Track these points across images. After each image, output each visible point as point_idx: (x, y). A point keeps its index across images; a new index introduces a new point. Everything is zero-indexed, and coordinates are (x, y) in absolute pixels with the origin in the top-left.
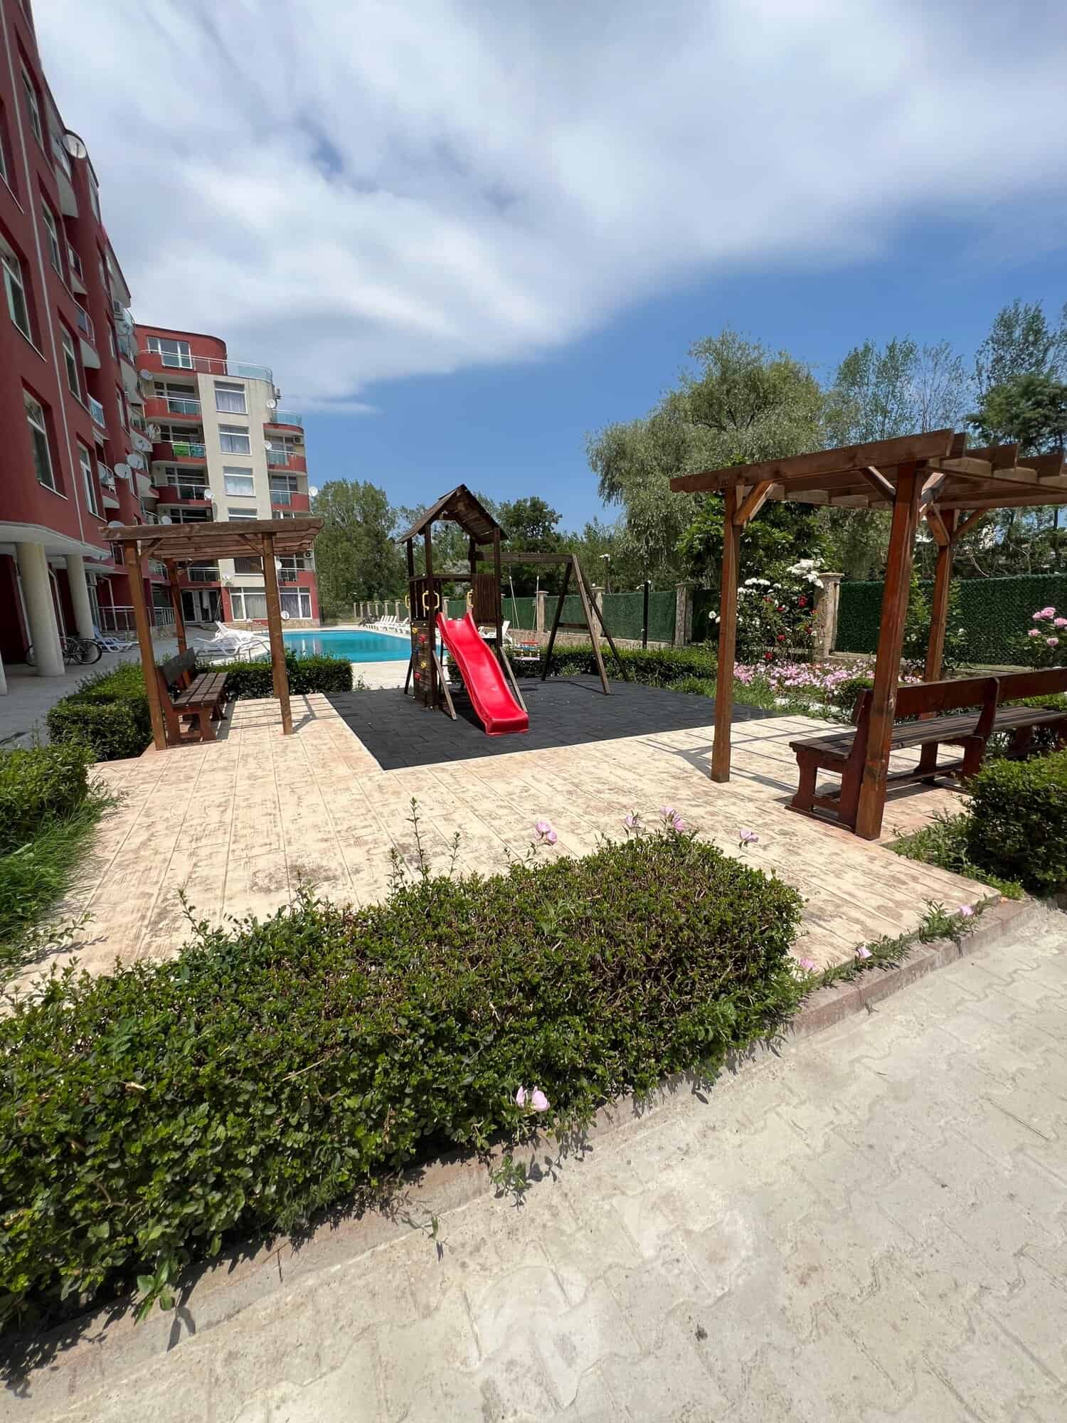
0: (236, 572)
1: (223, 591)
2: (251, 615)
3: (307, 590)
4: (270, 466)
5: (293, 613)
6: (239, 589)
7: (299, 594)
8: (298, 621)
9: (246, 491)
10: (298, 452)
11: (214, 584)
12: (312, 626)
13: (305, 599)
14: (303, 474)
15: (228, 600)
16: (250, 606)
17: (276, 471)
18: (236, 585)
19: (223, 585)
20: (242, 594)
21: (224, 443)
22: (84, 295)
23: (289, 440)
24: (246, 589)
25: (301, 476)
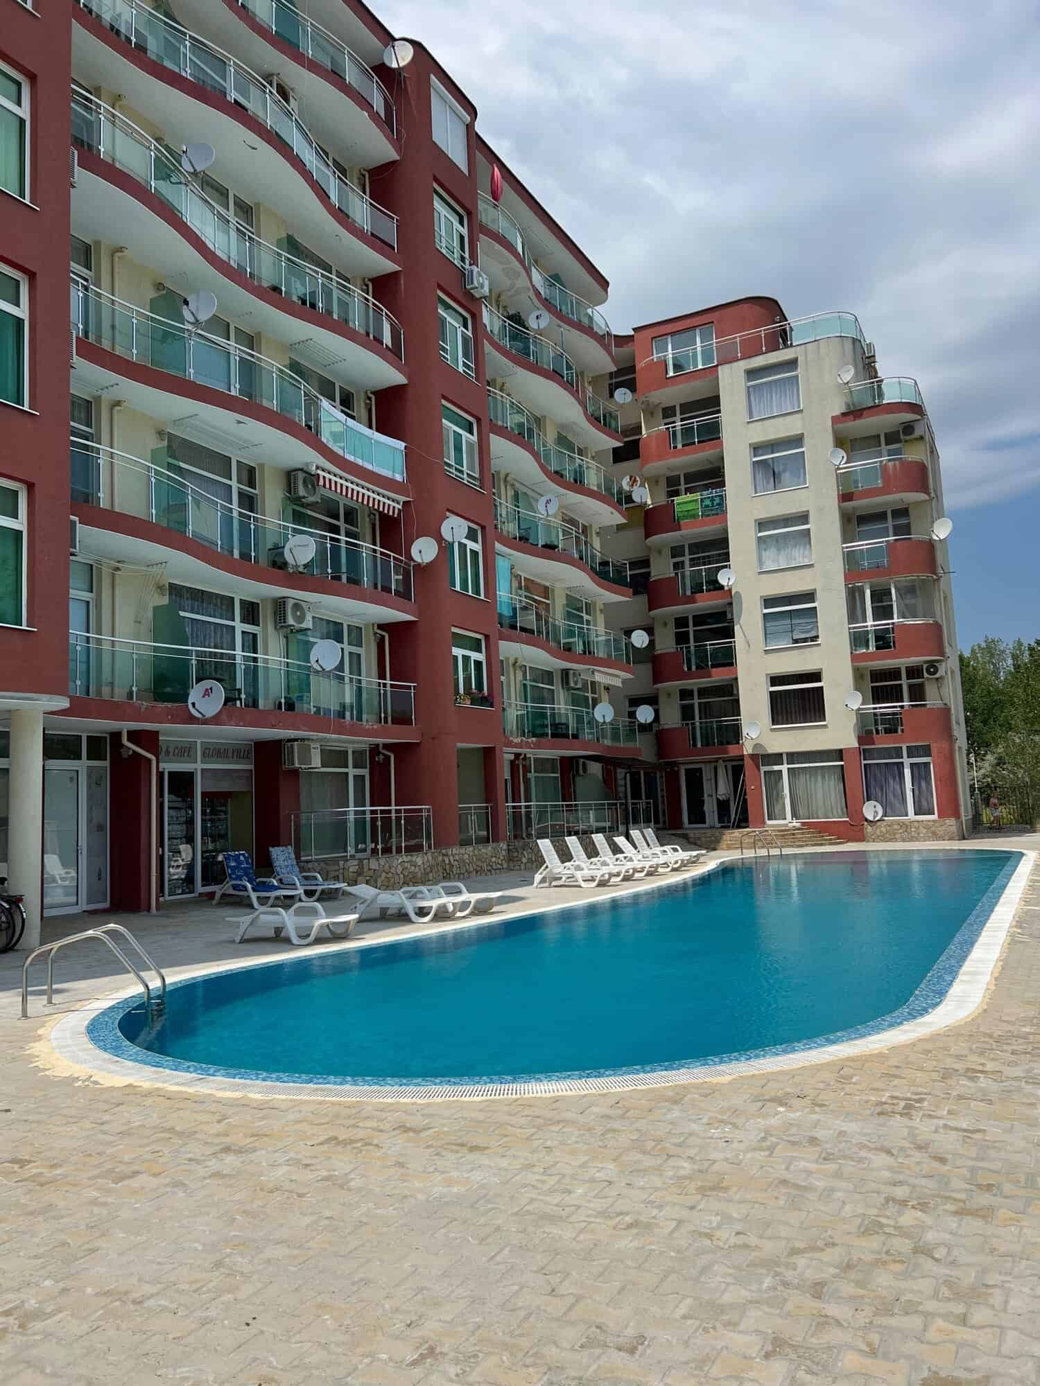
0: (774, 722)
1: (748, 763)
2: (801, 812)
3: (926, 751)
4: (845, 497)
5: (893, 806)
6: (777, 758)
7: (907, 761)
8: (902, 825)
9: (798, 556)
10: (914, 454)
11: (732, 751)
12: (936, 836)
13: (920, 772)
14: (923, 496)
15: (755, 782)
16: (800, 792)
17: (862, 504)
18: (773, 748)
19: (748, 749)
20: (784, 768)
21: (760, 476)
22: (396, 273)
23: (892, 438)
24: (793, 757)
25: (918, 503)
